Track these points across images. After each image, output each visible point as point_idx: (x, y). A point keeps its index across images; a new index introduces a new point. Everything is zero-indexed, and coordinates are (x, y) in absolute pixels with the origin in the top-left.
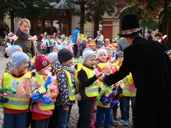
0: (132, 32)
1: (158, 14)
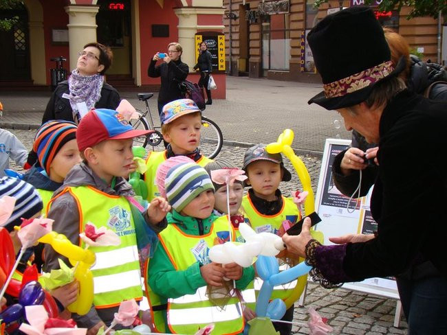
0: (371, 79)
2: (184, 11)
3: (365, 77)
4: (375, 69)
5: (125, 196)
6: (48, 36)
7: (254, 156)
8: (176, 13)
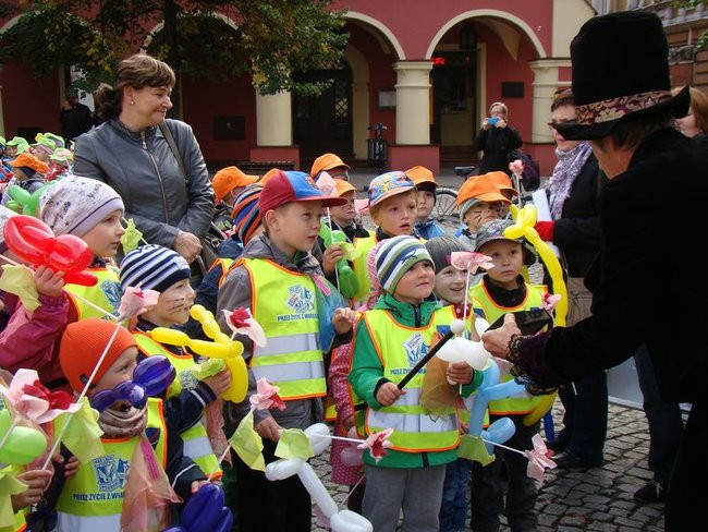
0: (626, 110)
1: (146, 45)
2: (541, 64)
3: (618, 107)
4: (635, 97)
5: (310, 275)
6: (374, 100)
7: (488, 235)
8: (532, 67)
